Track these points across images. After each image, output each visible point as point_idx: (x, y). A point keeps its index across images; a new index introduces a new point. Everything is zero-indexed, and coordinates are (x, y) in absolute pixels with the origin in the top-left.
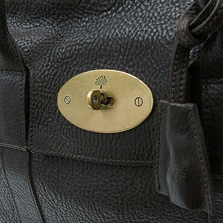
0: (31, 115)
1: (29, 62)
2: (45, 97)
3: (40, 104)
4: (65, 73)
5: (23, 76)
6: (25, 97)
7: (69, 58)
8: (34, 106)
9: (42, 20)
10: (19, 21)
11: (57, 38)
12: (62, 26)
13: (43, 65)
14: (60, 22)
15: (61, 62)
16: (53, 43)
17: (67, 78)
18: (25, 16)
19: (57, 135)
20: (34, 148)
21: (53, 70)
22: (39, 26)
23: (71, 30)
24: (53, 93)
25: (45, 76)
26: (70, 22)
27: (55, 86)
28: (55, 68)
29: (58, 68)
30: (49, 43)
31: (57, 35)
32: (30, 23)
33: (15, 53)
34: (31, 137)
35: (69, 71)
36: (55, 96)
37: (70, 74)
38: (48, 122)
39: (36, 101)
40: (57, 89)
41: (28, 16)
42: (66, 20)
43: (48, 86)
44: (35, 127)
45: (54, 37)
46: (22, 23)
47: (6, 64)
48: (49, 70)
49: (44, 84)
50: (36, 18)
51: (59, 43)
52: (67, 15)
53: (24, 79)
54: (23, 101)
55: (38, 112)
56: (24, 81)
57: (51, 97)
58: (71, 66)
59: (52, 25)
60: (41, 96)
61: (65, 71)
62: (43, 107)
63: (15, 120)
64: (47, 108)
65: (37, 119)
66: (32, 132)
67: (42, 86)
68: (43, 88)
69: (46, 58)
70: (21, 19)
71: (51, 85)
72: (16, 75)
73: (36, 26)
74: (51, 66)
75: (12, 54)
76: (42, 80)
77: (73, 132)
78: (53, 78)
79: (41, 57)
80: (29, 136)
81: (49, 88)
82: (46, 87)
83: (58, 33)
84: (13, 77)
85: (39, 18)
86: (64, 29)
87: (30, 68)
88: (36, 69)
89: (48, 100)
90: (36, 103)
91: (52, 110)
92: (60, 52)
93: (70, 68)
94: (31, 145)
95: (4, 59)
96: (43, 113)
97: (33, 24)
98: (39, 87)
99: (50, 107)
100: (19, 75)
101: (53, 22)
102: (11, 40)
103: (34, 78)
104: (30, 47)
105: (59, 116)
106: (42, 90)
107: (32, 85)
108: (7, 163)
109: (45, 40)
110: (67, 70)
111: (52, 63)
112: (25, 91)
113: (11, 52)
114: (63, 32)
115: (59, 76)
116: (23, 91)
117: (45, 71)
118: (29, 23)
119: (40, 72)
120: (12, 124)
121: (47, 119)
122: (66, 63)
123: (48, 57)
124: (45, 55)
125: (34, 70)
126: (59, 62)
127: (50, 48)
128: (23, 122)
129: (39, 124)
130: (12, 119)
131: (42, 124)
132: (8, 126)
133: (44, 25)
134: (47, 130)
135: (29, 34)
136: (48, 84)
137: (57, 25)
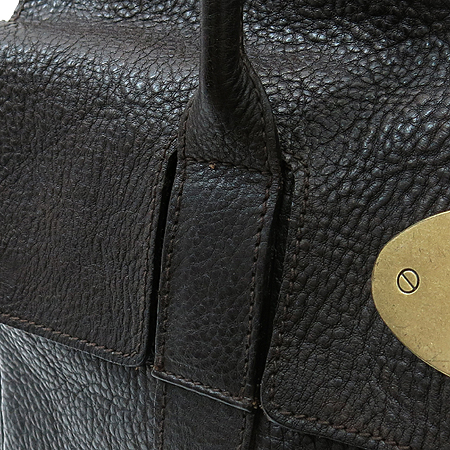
0: (281, 307)
1: (291, 147)
2: (331, 258)
3: (313, 279)
4: (407, 198)
5: (268, 187)
6: (269, 252)
7: (425, 152)
8: (293, 281)
9: (338, 24)
10: (260, 20)
11: (389, 87)
12: (406, 54)
13: (337, 164)
14: (400, 41)
15: (397, 162)
16: (374, 102)
17: (410, 213)
18: (283, 8)
19: (358, 380)
20: (279, 409)
21: (369, 183)
22: (325, 42)
23: (436, 69)
24: (360, 251)
25: (339, 197)
26: (434, 46)
27: (368, 230)
28: (375, 177)
29: (384, 179)
30: (361, 100)
31: (387, 77)
32: (295, 31)
33: (257, 115)
34: (275, 373)
35: (422, 194)
36: (364, 260)
37: (424, 202)
38: (333, 337)
39: (303, 268)
40: (375, 242)
41: (293, 8)
42: (422, 37)
43: (346, 229)
44: (289, 344)
45: (376, 84)
46: (268, 26)
47: (224, 145)
48: (354, 181)
49: (336, 220)
50: (320, 18)
51: (396, 104)
52: (427, 22)
53: (274, 196)
54: (260, 263)
55: (304, 303)
56: (271, 204)
57: (351, 263)
58: (432, 180)
59: (368, 43)
60: (322, 254)
61: (406, 190)
62: (322, 288)
63: (225, 315)
64: (336, 294)
65: (297, 322)
66: (278, 359)
67: (327, 226)
68: (330, 233)
69: (346, 144)
70: (269, 13)
71: (355, 227)
72: (248, 181)
73: (315, 41)
74: (364, 170)
75: (249, 119)
76: (328, 208)
77: (414, 380)
78: (365, 207)
79: (333, 138)
80: (267, 371)
81: (348, 236)
82: (338, 230)
83: (391, 72)
84: (238, 186)
85: (330, 17)
86: (412, 63)
87: (293, 166)
88: (312, 173)
89: (340, 270)
90: (302, 275)
91: (349, 301)
92: (399, 132)
93: (425, 185)
94: (271, 398)
95: (221, 128)
96: (319, 308)
97: (304, 35)
98: (317, 227)
99: (343, 293)
100: (258, 182)
101: (374, 35)
102: (248, 77)
103: (306, 199)
104: (297, 101)
105: (370, 325)
106: (325, 238)
107: (298, 218)
108: (175, 434)
109: (348, 87)
110: (415, 190)
111: (366, 160)
112: (271, 234)
113: (245, 111)
114: (409, 71)
115: (385, 204)
116: (263, 232)
117: (341, 182)
118: (292, 28)
119: (326, 182)
120: (212, 326)
121: (332, 326)
122: (415, 169)
123: (356, 140)
124: (344, 132)
125: (308, 175)
126: (391, 162)
127: (363, 115)
128: (252, 324)
129: (303, 338)
130: (217, 311)
131: (313, 341)
132: (197, 327)
133: (343, 43)
134: (327, 361)
135: (291, 61)
136: (345, 222)
137: (388, 47)
